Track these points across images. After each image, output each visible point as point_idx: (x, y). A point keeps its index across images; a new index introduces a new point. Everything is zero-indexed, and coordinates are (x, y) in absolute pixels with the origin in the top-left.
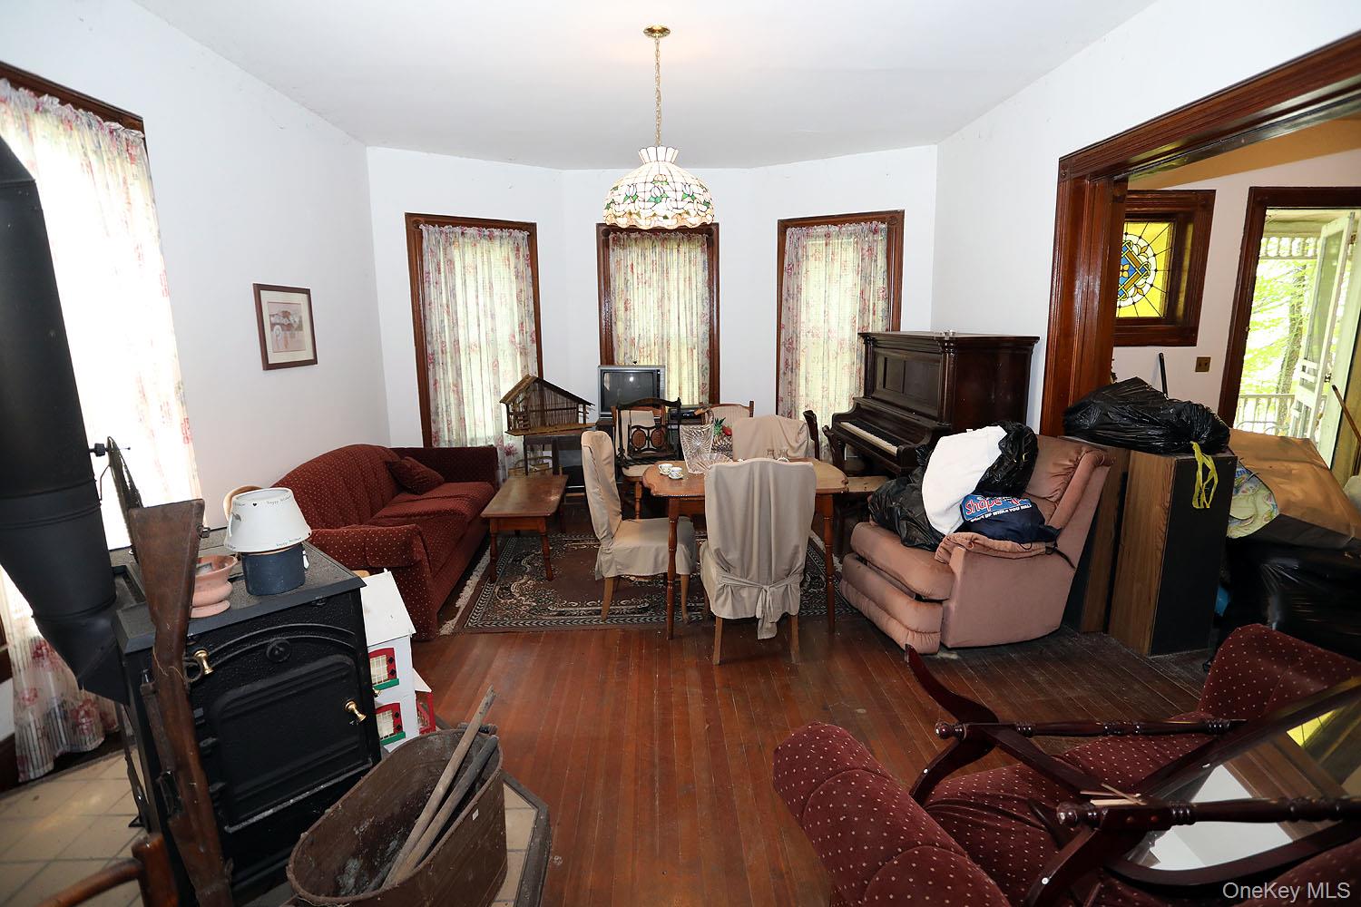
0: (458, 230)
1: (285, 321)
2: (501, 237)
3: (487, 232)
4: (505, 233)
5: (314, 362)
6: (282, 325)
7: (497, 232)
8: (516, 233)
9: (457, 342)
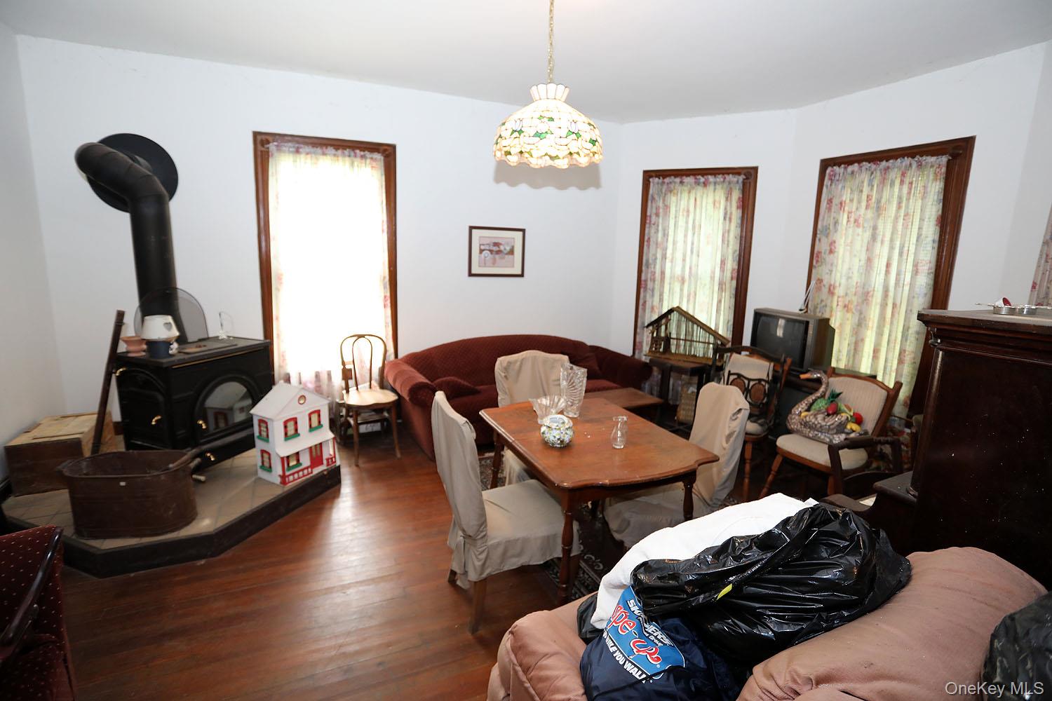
0: (678, 180)
1: (495, 249)
2: (715, 183)
3: (702, 180)
4: (720, 178)
5: (522, 275)
6: (491, 251)
7: (711, 178)
8: (730, 177)
9: (663, 273)
